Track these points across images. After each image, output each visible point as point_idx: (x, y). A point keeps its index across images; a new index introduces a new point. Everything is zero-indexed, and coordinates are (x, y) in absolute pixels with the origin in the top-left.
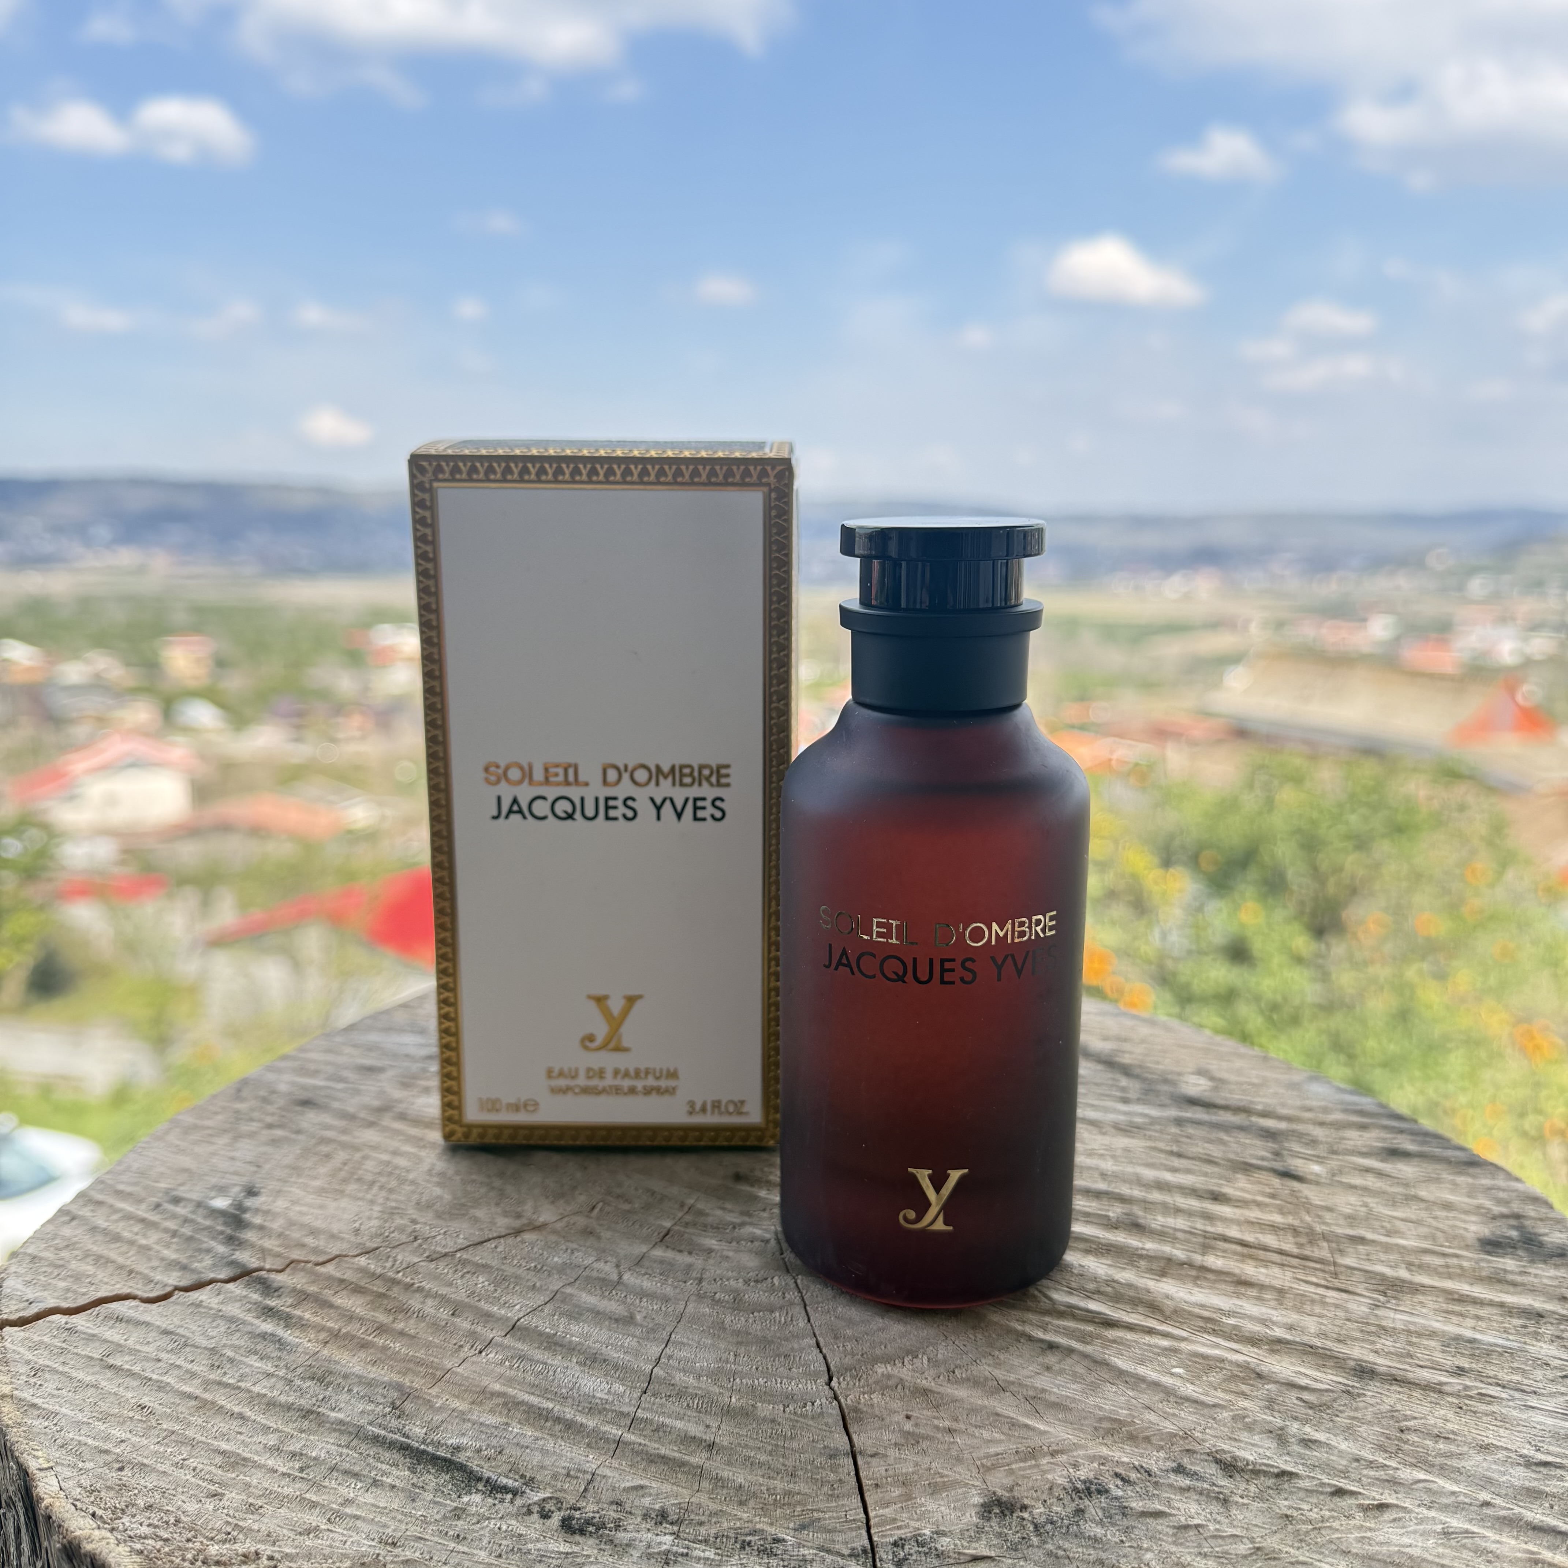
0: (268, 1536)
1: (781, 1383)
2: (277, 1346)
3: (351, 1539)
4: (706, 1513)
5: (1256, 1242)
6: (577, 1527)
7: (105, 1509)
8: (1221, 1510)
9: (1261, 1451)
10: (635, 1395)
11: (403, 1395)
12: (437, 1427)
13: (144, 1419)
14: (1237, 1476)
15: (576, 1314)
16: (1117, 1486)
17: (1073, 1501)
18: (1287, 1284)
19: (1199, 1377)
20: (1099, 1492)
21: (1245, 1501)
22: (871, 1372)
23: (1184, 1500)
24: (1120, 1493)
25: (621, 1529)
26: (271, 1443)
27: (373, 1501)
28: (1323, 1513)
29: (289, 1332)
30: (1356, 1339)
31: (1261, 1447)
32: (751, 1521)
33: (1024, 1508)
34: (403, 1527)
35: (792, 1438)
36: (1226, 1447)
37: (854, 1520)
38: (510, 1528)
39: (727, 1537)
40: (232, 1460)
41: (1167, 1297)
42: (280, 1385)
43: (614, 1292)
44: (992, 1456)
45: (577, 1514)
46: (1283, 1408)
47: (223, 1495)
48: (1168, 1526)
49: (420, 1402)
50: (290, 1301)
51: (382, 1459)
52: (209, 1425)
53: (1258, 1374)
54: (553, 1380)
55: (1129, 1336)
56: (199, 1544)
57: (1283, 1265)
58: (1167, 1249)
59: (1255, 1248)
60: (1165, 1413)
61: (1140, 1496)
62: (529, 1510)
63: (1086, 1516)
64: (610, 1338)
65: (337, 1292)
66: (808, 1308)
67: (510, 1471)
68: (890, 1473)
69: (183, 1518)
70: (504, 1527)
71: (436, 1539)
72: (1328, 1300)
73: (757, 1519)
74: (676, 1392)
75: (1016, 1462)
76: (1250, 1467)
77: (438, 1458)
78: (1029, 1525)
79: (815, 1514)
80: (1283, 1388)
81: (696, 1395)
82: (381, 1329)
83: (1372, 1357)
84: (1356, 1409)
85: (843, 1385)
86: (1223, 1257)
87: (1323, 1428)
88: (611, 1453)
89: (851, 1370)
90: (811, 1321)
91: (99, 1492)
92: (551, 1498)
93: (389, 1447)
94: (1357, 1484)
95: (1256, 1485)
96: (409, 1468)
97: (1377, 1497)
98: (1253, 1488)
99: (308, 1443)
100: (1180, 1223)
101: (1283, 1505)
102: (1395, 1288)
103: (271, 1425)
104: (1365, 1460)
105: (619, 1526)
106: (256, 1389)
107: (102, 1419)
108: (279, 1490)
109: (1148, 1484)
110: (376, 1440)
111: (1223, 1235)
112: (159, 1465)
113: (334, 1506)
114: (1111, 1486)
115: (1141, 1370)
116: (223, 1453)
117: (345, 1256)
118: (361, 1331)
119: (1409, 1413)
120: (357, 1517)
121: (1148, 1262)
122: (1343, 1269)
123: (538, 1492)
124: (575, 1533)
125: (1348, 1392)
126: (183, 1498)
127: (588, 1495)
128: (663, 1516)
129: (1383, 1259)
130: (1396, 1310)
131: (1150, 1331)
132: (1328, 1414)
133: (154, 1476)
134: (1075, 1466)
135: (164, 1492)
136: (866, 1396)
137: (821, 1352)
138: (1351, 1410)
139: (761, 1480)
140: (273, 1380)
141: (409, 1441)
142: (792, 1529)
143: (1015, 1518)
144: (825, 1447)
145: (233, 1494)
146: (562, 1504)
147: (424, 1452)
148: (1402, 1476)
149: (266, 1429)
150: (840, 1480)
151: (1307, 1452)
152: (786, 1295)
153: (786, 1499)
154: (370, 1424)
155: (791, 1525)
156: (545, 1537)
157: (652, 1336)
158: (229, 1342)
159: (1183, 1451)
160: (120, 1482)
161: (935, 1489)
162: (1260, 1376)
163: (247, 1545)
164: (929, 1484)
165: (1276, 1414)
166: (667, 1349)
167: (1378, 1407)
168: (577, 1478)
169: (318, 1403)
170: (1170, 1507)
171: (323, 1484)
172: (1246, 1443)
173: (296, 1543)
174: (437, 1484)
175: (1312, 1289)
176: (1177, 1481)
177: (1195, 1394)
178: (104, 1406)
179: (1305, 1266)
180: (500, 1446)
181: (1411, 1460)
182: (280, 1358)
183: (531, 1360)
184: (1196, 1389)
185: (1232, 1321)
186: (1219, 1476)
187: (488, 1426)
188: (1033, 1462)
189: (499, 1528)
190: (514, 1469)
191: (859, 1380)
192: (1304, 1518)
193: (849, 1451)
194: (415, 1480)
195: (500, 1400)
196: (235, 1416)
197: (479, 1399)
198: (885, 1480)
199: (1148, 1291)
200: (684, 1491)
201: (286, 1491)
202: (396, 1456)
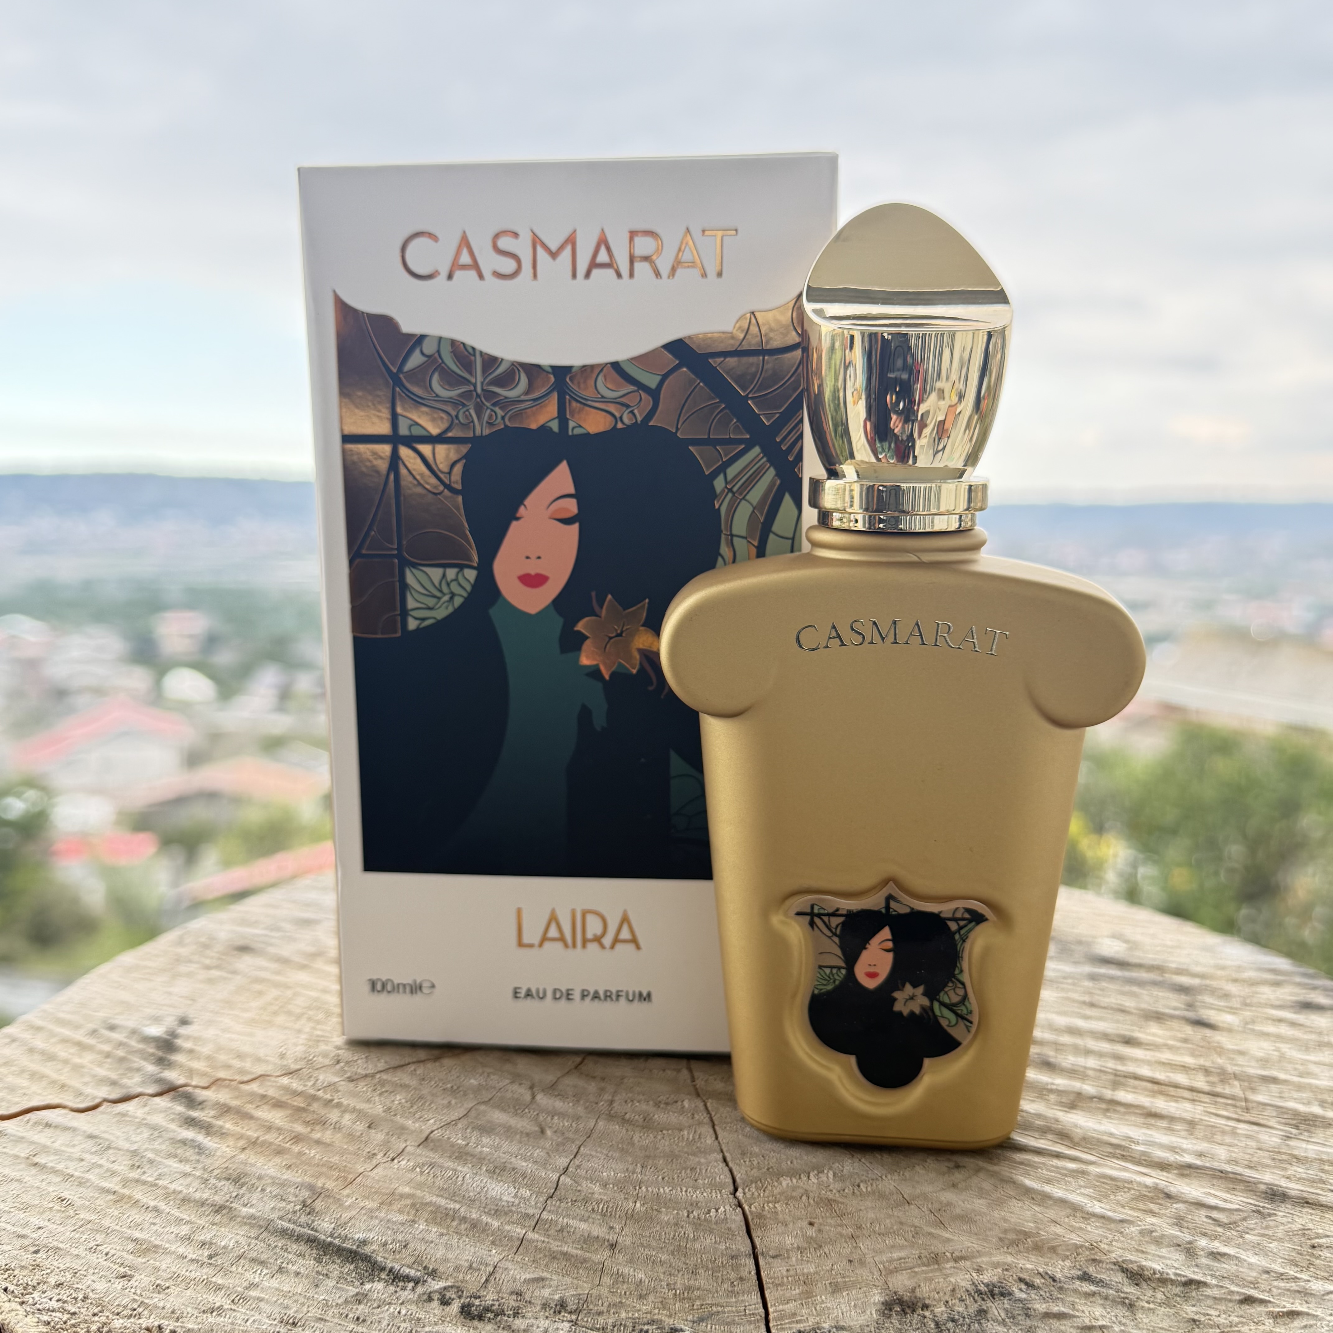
0: (173, 1312)
1: (686, 1191)
2: (197, 1150)
3: (253, 1318)
4: (605, 1304)
5: (1167, 1080)
6: (476, 1313)
7: (17, 1285)
8: (1127, 1314)
9: (1169, 1262)
10: (541, 1199)
11: (314, 1194)
12: (345, 1224)
13: (63, 1209)
14: (1144, 1285)
15: (487, 1129)
16: (1021, 1289)
17: (976, 1302)
18: (1198, 1116)
19: (1106, 1196)
20: (1002, 1294)
21: (1152, 1306)
22: (776, 1184)
23: (1089, 1304)
24: (1023, 1296)
25: (519, 1316)
26: (183, 1233)
27: (277, 1286)
28: (1231, 1319)
29: (209, 1138)
30: (1267, 1166)
31: (1169, 1259)
32: (650, 1313)
33: (925, 1307)
34: (305, 1309)
35: (694, 1240)
36: (1133, 1258)
37: (753, 1314)
38: (410, 1312)
39: (625, 1326)
40: (144, 1247)
41: (1076, 1126)
42: (196, 1184)
43: (527, 1110)
44: (895, 1260)
45: (477, 1302)
46: (1191, 1225)
47: (131, 1276)
48: (1071, 1327)
49: (331, 1200)
50: (212, 1113)
51: (289, 1250)
52: (126, 1216)
53: (1166, 1194)
54: (462, 1185)
55: (1037, 1159)
56: (105, 1318)
57: (1194, 1100)
58: (1077, 1085)
59: (1166, 1085)
60: (1072, 1226)
61: (1044, 1299)
62: (429, 1297)
63: (989, 1316)
64: (520, 1149)
65: (257, 1107)
66: (717, 1128)
67: (414, 1263)
68: (792, 1273)
69: (91, 1294)
70: (403, 1312)
71: (336, 1320)
72: (1239, 1131)
73: (656, 1311)
74: (582, 1198)
75: (919, 1266)
76: (1158, 1276)
77: (344, 1249)
78: (930, 1323)
79: (714, 1309)
80: (1192, 1208)
81: (602, 1200)
82: (297, 1138)
83: (1283, 1183)
84: (1267, 1227)
85: (748, 1195)
86: (1134, 1092)
87: (1233, 1244)
88: (515, 1249)
89: (756, 1182)
90: (720, 1139)
91: (13, 1270)
92: (452, 1287)
93: (297, 1240)
94: (1267, 1294)
95: (1163, 1292)
96: (315, 1259)
97: (1288, 1305)
98: (1159, 1296)
99: (219, 1234)
100: (1092, 1062)
101: (1190, 1310)
102: (1307, 1122)
103: (184, 1217)
104: (1276, 1273)
105: (518, 1313)
106: (172, 1187)
107: (22, 1209)
108: (187, 1274)
109: (1053, 1288)
110: (284, 1233)
111: (1134, 1074)
112: (73, 1249)
113: (239, 1289)
114: (1014, 1289)
115: (1047, 1188)
116: (136, 1240)
117: (268, 1076)
118: (279, 1140)
119: (1320, 1231)
120: (261, 1300)
121: (1058, 1095)
122: (1254, 1105)
123: (439, 1281)
124: (474, 1319)
125: (1258, 1212)
126: (93, 1278)
127: (489, 1286)
128: (562, 1306)
129: (1295, 1097)
130: (1308, 1141)
131: (1058, 1156)
132: (1238, 1231)
133: (68, 1259)
134: (979, 1270)
135: (76, 1273)
136: (770, 1205)
137: (727, 1165)
138: (1262, 1228)
139: (662, 1277)
140: (189, 1179)
141: (317, 1234)
142: (691, 1321)
143: (916, 1316)
144: (727, 1248)
145: (142, 1276)
146: (463, 1292)
147: (330, 1244)
148: (1313, 1287)
149: (179, 1221)
150: (741, 1279)
151: (1216, 1264)
152: (696, 1116)
153: (686, 1294)
154: (281, 1218)
155: (690, 1318)
156: (443, 1321)
157: (561, 1148)
158: (151, 1147)
159: (1089, 1260)
160: (34, 1263)
161: (836, 1289)
162: (1168, 1196)
163: (151, 1321)
164: (830, 1283)
165: (1185, 1230)
166: (576, 1160)
167: (1289, 1225)
168: (479, 1270)
169: (231, 1200)
170: (1074, 1309)
171: (231, 1270)
172: (1154, 1255)
173: (199, 1320)
174: (341, 1272)
175: (1223, 1122)
176: (1081, 1287)
177: (1103, 1210)
178: (26, 1198)
179: (1216, 1102)
180: (405, 1241)
181: (1322, 1274)
182: (198, 1161)
183: (442, 1167)
184: (1103, 1205)
185: (1141, 1148)
186: (1126, 1283)
187: (394, 1223)
188: (936, 1266)
189: (399, 1312)
190: (418, 1261)
191: (764, 1191)
192: (1211, 1322)
193: (751, 1252)
194: (320, 1269)
195: (409, 1202)
196: (150, 1209)
197: (388, 1201)
198: (785, 1279)
199: (1057, 1120)
200: (585, 1285)
201: (193, 1275)
202: (303, 1247)
